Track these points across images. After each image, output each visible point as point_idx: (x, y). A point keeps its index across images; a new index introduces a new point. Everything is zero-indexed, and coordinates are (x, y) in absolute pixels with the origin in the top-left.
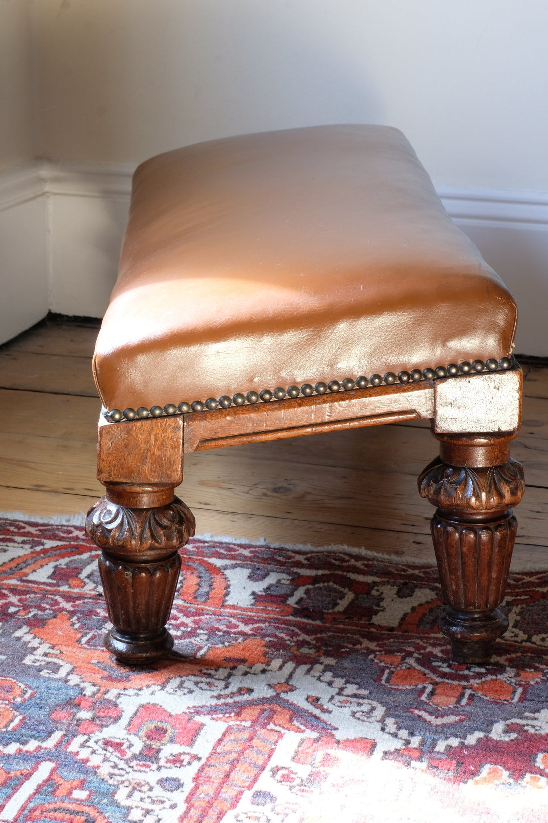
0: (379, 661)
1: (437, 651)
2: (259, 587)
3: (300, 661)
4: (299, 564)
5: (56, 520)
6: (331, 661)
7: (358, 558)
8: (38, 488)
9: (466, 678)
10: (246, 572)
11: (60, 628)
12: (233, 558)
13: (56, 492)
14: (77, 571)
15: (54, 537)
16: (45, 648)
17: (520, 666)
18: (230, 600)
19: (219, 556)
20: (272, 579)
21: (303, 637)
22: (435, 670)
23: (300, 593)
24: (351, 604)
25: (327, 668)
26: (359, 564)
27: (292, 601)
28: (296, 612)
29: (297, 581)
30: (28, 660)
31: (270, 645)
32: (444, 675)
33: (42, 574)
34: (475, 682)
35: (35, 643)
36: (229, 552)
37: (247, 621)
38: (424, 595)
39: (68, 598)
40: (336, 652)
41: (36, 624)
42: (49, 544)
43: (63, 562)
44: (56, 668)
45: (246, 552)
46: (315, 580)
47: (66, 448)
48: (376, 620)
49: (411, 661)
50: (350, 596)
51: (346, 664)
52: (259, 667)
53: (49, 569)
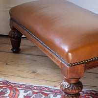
4: (35, 89)
10: (24, 91)
12: (22, 87)
19: (19, 87)
23: (34, 96)
26: (47, 89)
29: (34, 93)
45: (24, 86)
46: (37, 93)
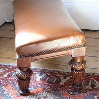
0: (61, 92)
1: (70, 90)
2: (41, 77)
3: (48, 92)
4: (47, 73)
5: (8, 64)
6: (53, 92)
7: (57, 71)
8: (4, 58)
9: (75, 95)
10: (39, 74)
11: (9, 86)
13: (8, 58)
14: (12, 75)
15: (7, 68)
16: (7, 90)
17: (84, 92)
18: (37, 80)
20: (43, 76)
21: (49, 87)
22: (70, 93)
23: (48, 78)
24: (56, 81)
25: (53, 93)
27: (47, 80)
28: (47, 82)
29: (48, 76)
30: (4, 93)
31: (43, 89)
32: (71, 94)
33: (6, 76)
34: (76, 96)
35: (5, 89)
36: (36, 70)
37: (39, 84)
38: (68, 78)
39: (10, 80)
40: (54, 90)
41: (5, 85)
42: (7, 69)
43: (9, 73)
44: (9, 94)
45: (39, 70)
46: (50, 76)
47: (9, 49)
48: (60, 83)
49: (66, 92)
50: (56, 79)
51: (56, 92)
52: (41, 93)
53: (7, 75)
